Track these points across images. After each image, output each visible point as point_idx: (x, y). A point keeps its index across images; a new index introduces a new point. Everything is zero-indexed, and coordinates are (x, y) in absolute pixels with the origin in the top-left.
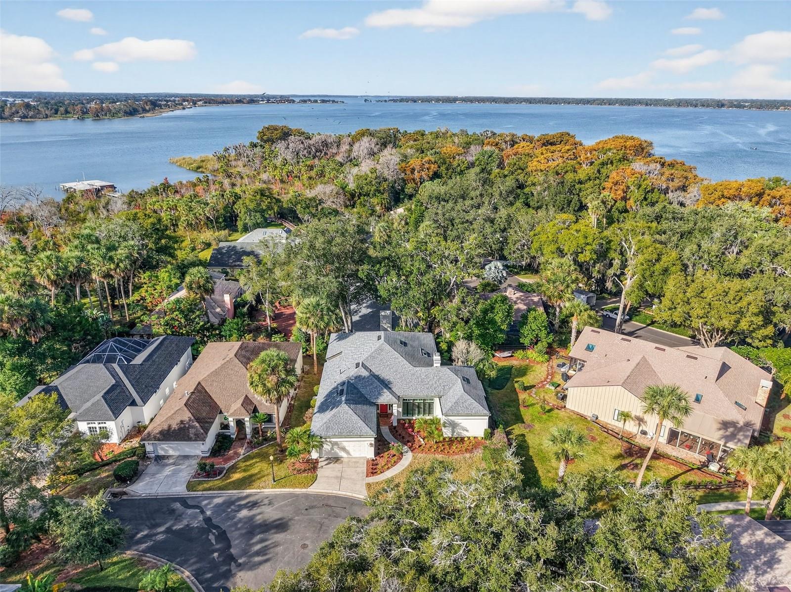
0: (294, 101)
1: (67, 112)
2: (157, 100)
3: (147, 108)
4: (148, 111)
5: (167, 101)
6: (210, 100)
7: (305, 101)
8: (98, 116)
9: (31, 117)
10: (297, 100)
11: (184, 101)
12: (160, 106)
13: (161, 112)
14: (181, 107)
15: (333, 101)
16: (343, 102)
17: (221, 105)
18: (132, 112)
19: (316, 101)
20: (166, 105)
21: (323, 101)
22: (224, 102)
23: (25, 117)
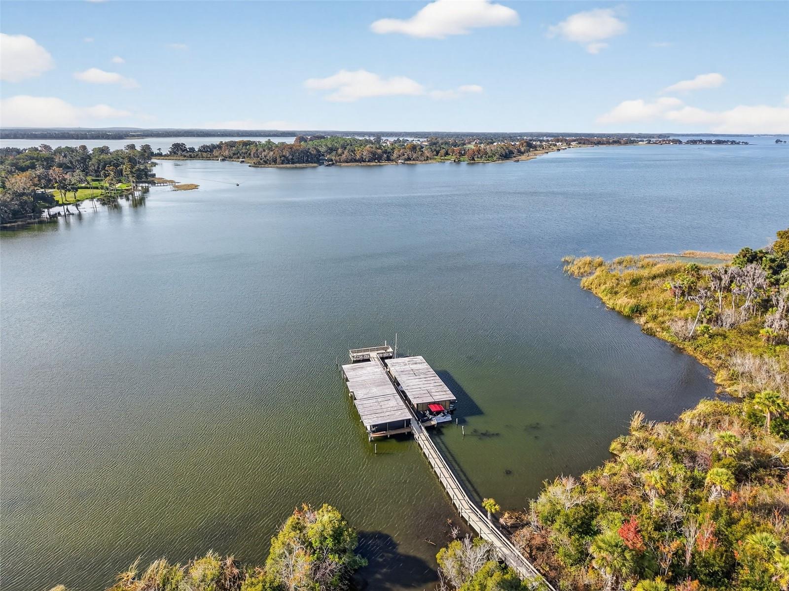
0: (680, 142)
1: (447, 154)
2: (531, 140)
3: (523, 149)
4: (522, 153)
5: (541, 141)
6: (585, 140)
7: (694, 142)
8: (474, 158)
9: (414, 160)
10: (684, 140)
11: (558, 141)
12: (535, 147)
13: (535, 155)
14: (555, 148)
15: (733, 142)
16: (746, 143)
17: (596, 147)
18: (507, 156)
19: (709, 142)
20: (541, 146)
21: (719, 142)
22: (599, 143)
23: (409, 159)
